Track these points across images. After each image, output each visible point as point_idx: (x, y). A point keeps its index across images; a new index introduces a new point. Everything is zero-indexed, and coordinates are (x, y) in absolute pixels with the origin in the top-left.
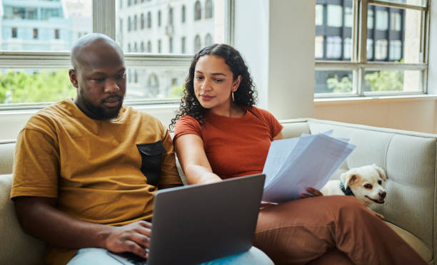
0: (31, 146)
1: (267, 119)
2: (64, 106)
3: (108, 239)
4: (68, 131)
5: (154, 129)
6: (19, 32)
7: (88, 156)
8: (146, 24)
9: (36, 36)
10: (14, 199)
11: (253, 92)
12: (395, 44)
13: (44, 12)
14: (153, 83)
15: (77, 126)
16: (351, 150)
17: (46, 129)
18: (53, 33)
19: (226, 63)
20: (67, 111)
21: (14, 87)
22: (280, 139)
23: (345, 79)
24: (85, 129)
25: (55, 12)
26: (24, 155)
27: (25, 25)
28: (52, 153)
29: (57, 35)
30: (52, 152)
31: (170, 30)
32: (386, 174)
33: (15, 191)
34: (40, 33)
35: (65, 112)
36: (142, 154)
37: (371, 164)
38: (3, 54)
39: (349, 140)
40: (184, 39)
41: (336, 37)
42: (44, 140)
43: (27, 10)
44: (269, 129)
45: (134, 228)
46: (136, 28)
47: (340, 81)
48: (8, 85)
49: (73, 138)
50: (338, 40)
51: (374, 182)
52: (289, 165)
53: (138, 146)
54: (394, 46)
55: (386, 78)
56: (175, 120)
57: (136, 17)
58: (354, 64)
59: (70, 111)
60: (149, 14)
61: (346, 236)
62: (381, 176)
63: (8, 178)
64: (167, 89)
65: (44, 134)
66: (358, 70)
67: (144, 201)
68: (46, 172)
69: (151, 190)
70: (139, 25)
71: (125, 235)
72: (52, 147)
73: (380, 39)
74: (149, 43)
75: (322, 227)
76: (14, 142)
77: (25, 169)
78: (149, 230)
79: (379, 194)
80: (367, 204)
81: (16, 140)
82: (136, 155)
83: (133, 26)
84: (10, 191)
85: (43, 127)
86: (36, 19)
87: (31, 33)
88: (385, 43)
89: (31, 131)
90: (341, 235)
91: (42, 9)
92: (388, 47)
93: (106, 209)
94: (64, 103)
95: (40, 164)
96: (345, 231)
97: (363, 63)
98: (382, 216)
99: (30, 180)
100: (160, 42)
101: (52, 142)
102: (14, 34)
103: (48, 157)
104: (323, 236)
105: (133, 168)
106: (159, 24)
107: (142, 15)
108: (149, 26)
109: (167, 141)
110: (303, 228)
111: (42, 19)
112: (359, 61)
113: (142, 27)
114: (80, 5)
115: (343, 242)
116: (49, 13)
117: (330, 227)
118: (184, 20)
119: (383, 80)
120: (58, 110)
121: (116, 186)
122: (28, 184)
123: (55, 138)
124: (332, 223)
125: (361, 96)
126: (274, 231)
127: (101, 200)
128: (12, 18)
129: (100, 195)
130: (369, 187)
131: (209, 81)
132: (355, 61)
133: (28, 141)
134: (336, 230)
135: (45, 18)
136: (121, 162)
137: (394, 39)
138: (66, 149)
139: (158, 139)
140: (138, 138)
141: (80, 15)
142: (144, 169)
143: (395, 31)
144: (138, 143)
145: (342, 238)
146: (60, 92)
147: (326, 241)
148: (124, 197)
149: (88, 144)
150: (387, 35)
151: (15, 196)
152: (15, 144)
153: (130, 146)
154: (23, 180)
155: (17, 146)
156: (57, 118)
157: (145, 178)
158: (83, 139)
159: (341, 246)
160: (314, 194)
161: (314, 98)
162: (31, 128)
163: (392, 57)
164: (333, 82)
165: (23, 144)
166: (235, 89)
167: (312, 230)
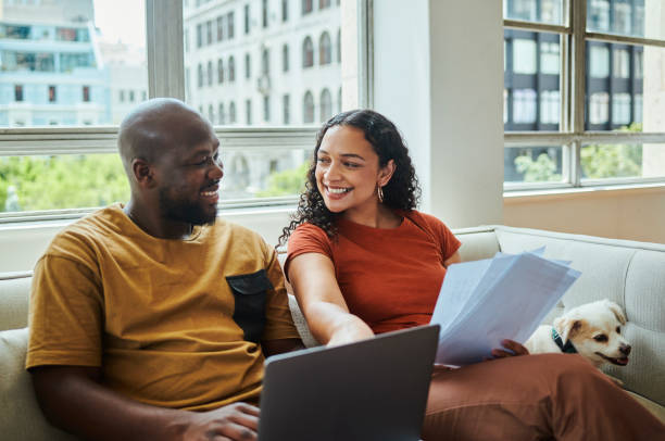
0: (56, 283)
1: (435, 230)
2: (108, 216)
3: (185, 435)
4: (115, 257)
5: (253, 251)
6: (26, 92)
7: (150, 298)
8: (226, 74)
9: (53, 98)
10: (31, 370)
11: (414, 189)
12: (622, 99)
13: (65, 58)
14: (240, 168)
15: (129, 250)
16: (573, 280)
17: (81, 255)
18: (79, 93)
19: (367, 138)
20: (112, 224)
21: (20, 179)
22: (456, 262)
23: (543, 157)
24: (143, 254)
25: (82, 59)
26: (46, 299)
27: (34, 81)
28: (90, 295)
29: (86, 96)
30: (92, 292)
31: (265, 83)
32: (625, 314)
33: (32, 357)
34: (60, 93)
35: (109, 227)
36: (234, 292)
37: (601, 299)
38: (6, 133)
39: (569, 262)
40: (286, 98)
41: (527, 90)
42: (78, 274)
43: (37, 56)
44: (439, 248)
45: (228, 415)
46: (210, 83)
47: (535, 159)
48: (11, 177)
49: (125, 269)
50: (530, 94)
51: (610, 330)
52: (475, 304)
53: (228, 279)
54: (620, 103)
55: (609, 154)
56: (289, 229)
57: (210, 64)
58: (564, 135)
59: (118, 224)
60: (231, 59)
61: (571, 419)
62: (618, 318)
63: (21, 336)
64: (262, 178)
65: (78, 264)
66: (570, 146)
67: (241, 368)
68: (83, 326)
69: (251, 350)
70: (215, 77)
71: (213, 426)
72: (90, 284)
73: (598, 91)
74: (232, 105)
75: (531, 406)
76: (30, 276)
77: (48, 321)
78: (254, 419)
79: (621, 350)
80: (598, 364)
81: (31, 272)
82: (224, 294)
83: (206, 79)
84: (25, 357)
85: (76, 252)
86: (54, 70)
87: (46, 94)
88: (604, 98)
89: (57, 259)
90: (561, 419)
91: (61, 55)
92: (610, 104)
93: (180, 383)
94: (108, 212)
95: (73, 312)
96: (568, 411)
97: (579, 134)
98: (620, 382)
99: (57, 338)
100: (249, 103)
101: (90, 276)
102: (19, 96)
103: (84, 302)
104: (532, 420)
105: (222, 315)
106: (248, 75)
107: (220, 61)
108: (232, 78)
109: (274, 270)
110: (498, 408)
111: (62, 70)
112: (573, 131)
113: (221, 80)
114: (122, 48)
115: (565, 429)
116: (73, 62)
117: (543, 405)
118: (286, 68)
119: (603, 156)
120: (99, 223)
121: (196, 346)
122: (53, 345)
123: (95, 269)
124: (547, 400)
125: (575, 187)
126: (451, 413)
127: (171, 370)
128: (14, 70)
129: (169, 360)
130: (603, 338)
131: (337, 166)
132: (566, 131)
133: (52, 276)
134: (554, 410)
135: (66, 69)
136: (201, 306)
137: (620, 92)
138: (113, 288)
139: (259, 267)
140: (228, 266)
141: (122, 62)
142: (239, 317)
143: (620, 79)
144: (228, 274)
145: (563, 424)
146: (92, 186)
147: (537, 429)
148: (208, 363)
149: (148, 278)
150: (608, 85)
151: (35, 364)
152: (30, 279)
153: (215, 280)
154: (46, 339)
155: (35, 283)
156: (98, 236)
157: (241, 332)
158: (141, 270)
159: (562, 435)
160: (515, 350)
161: (503, 191)
162: (56, 254)
163: (616, 120)
164: (523, 162)
165: (44, 280)
166: (384, 182)
167: (514, 411)
